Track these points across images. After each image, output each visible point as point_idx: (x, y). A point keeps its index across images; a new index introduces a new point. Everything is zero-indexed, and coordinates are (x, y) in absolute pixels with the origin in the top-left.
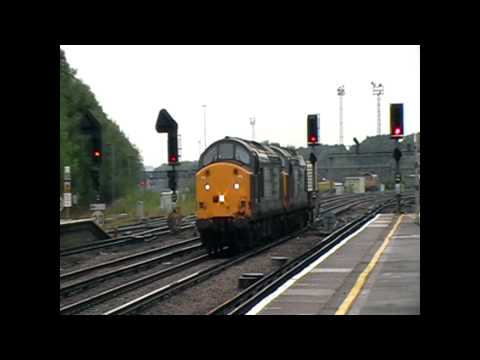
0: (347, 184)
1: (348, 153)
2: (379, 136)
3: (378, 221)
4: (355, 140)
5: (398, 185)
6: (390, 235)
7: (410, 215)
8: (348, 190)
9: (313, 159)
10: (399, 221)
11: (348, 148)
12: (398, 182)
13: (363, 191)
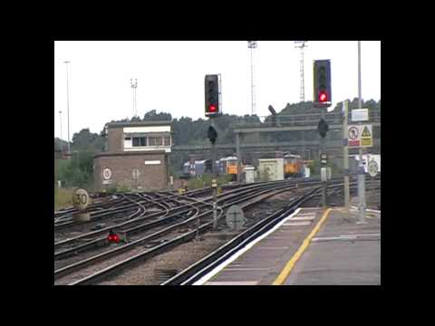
0: (261, 167)
1: (262, 126)
2: (302, 104)
3: (296, 218)
4: (271, 108)
5: (323, 169)
6: (310, 237)
7: (339, 209)
8: (262, 176)
9: (212, 135)
10: (324, 217)
11: (262, 120)
12: (323, 165)
13: (281, 178)
